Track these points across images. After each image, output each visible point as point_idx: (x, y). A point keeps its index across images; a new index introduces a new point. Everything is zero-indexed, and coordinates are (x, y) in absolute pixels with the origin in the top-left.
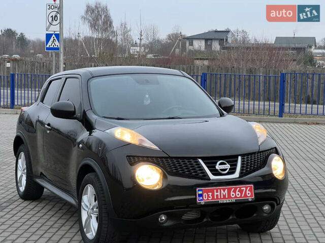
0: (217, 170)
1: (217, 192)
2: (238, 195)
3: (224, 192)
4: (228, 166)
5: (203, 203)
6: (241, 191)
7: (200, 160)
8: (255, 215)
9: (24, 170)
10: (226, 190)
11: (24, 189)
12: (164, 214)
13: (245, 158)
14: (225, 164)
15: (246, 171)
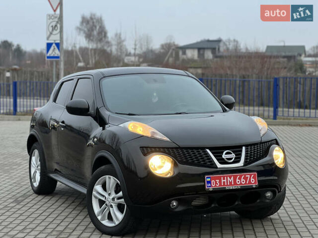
0: (223, 159)
1: (224, 179)
2: (243, 181)
3: (230, 179)
4: (233, 156)
5: (211, 189)
6: (246, 178)
7: (208, 150)
8: (258, 201)
9: (38, 167)
10: (232, 177)
11: (38, 184)
12: (175, 200)
13: (249, 148)
14: (231, 153)
15: (250, 160)
